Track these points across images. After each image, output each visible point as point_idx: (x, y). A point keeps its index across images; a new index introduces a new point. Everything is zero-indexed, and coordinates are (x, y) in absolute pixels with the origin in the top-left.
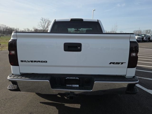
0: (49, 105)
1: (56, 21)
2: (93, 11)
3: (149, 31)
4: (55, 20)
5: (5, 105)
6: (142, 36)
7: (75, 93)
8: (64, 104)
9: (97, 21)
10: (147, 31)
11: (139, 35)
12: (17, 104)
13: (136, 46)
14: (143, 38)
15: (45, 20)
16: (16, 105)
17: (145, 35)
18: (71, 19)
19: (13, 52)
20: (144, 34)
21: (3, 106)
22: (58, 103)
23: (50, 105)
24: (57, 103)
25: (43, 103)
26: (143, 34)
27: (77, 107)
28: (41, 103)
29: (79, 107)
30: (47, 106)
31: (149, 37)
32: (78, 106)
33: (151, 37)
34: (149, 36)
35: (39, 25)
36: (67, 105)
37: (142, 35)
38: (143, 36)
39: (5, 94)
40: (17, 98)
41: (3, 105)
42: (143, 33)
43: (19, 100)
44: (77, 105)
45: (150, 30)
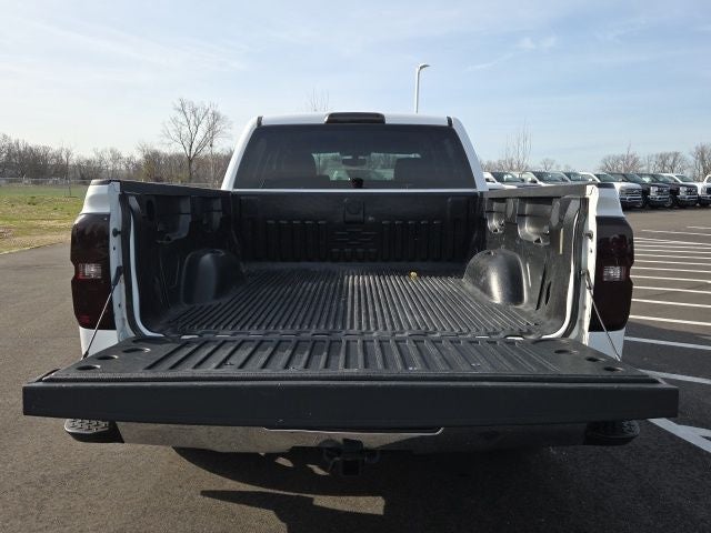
0: (245, 504)
1: (263, 124)
2: (417, 70)
3: (671, 160)
4: (260, 119)
5: (40, 508)
6: (643, 184)
7: (365, 445)
8: (312, 499)
9: (446, 124)
10: (663, 159)
11: (626, 178)
12: (100, 503)
13: (623, 237)
14: (646, 192)
15: (194, 112)
16: (91, 505)
17: (652, 176)
18: (332, 115)
19: (91, 270)
20: (652, 172)
21: (32, 514)
22: (281, 492)
23: (248, 504)
24: (277, 492)
25: (213, 497)
26: (645, 175)
27: (369, 510)
28: (205, 493)
29: (380, 511)
30: (235, 507)
31: (674, 188)
32: (373, 505)
33: (682, 185)
34: (672, 181)
35: (168, 136)
36: (322, 501)
37: (641, 175)
38: (647, 180)
39: (37, 460)
40: (94, 477)
41: (32, 510)
42: (645, 168)
43: (107, 484)
44: (370, 499)
45: (676, 154)
